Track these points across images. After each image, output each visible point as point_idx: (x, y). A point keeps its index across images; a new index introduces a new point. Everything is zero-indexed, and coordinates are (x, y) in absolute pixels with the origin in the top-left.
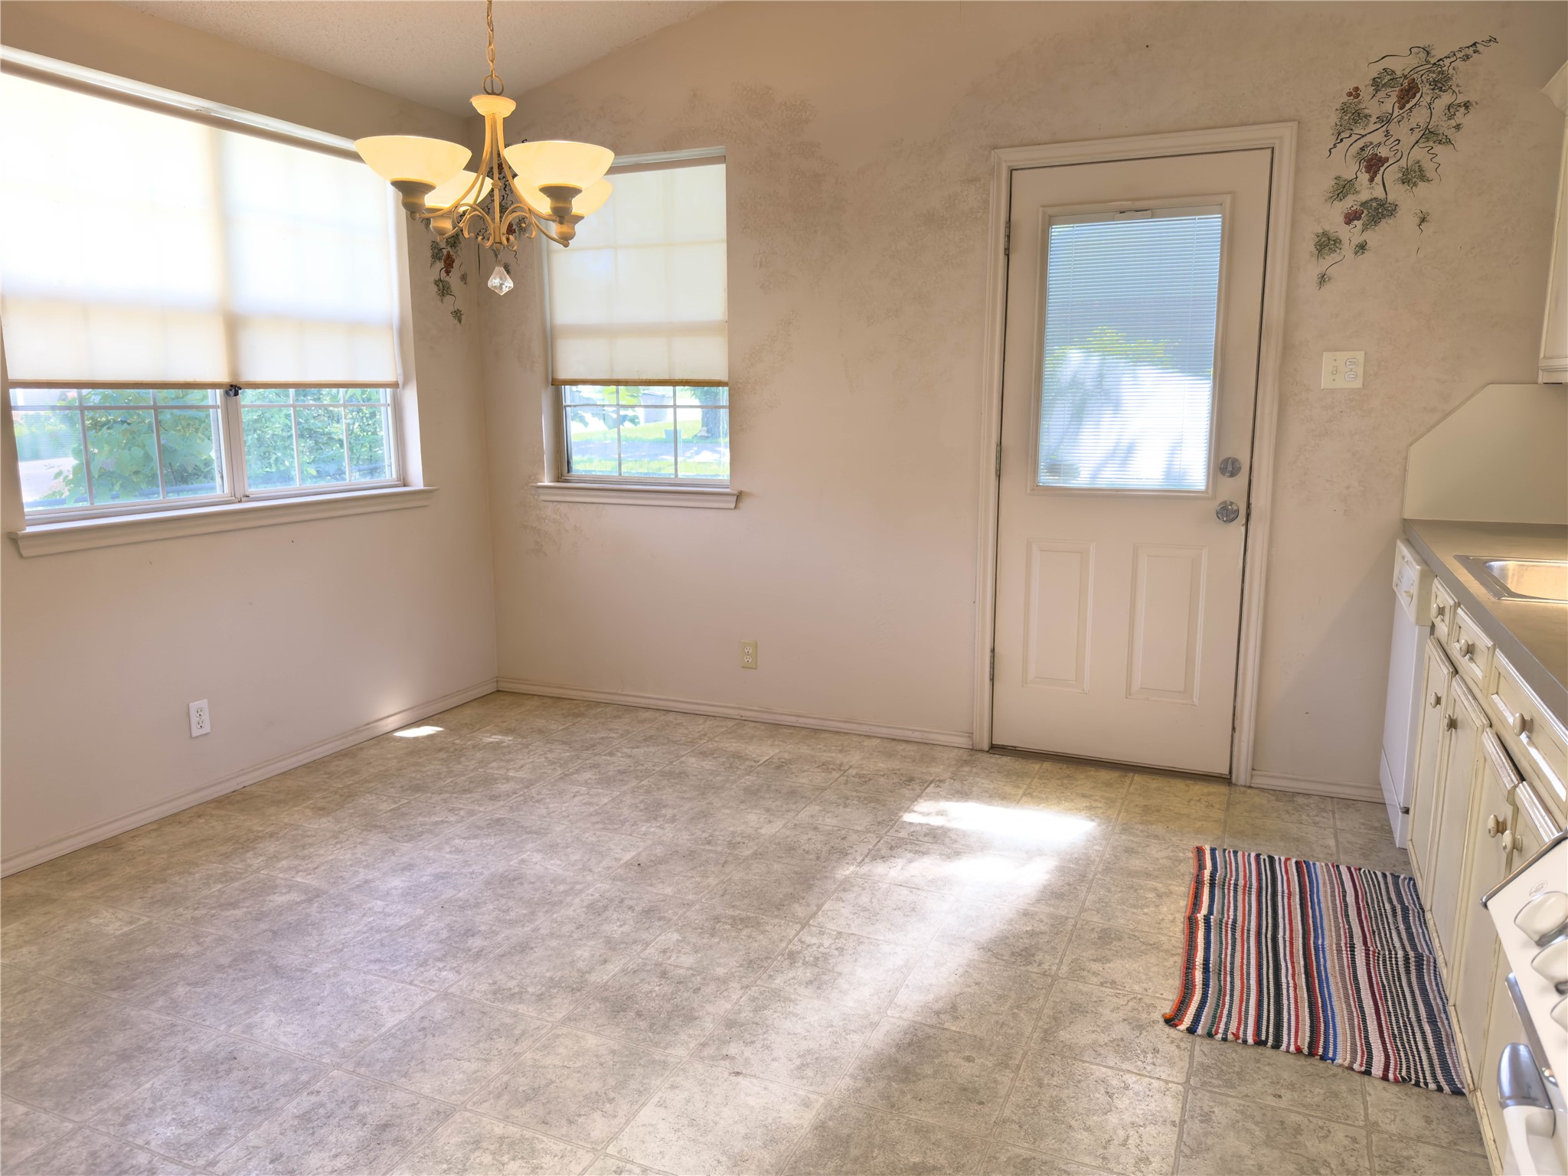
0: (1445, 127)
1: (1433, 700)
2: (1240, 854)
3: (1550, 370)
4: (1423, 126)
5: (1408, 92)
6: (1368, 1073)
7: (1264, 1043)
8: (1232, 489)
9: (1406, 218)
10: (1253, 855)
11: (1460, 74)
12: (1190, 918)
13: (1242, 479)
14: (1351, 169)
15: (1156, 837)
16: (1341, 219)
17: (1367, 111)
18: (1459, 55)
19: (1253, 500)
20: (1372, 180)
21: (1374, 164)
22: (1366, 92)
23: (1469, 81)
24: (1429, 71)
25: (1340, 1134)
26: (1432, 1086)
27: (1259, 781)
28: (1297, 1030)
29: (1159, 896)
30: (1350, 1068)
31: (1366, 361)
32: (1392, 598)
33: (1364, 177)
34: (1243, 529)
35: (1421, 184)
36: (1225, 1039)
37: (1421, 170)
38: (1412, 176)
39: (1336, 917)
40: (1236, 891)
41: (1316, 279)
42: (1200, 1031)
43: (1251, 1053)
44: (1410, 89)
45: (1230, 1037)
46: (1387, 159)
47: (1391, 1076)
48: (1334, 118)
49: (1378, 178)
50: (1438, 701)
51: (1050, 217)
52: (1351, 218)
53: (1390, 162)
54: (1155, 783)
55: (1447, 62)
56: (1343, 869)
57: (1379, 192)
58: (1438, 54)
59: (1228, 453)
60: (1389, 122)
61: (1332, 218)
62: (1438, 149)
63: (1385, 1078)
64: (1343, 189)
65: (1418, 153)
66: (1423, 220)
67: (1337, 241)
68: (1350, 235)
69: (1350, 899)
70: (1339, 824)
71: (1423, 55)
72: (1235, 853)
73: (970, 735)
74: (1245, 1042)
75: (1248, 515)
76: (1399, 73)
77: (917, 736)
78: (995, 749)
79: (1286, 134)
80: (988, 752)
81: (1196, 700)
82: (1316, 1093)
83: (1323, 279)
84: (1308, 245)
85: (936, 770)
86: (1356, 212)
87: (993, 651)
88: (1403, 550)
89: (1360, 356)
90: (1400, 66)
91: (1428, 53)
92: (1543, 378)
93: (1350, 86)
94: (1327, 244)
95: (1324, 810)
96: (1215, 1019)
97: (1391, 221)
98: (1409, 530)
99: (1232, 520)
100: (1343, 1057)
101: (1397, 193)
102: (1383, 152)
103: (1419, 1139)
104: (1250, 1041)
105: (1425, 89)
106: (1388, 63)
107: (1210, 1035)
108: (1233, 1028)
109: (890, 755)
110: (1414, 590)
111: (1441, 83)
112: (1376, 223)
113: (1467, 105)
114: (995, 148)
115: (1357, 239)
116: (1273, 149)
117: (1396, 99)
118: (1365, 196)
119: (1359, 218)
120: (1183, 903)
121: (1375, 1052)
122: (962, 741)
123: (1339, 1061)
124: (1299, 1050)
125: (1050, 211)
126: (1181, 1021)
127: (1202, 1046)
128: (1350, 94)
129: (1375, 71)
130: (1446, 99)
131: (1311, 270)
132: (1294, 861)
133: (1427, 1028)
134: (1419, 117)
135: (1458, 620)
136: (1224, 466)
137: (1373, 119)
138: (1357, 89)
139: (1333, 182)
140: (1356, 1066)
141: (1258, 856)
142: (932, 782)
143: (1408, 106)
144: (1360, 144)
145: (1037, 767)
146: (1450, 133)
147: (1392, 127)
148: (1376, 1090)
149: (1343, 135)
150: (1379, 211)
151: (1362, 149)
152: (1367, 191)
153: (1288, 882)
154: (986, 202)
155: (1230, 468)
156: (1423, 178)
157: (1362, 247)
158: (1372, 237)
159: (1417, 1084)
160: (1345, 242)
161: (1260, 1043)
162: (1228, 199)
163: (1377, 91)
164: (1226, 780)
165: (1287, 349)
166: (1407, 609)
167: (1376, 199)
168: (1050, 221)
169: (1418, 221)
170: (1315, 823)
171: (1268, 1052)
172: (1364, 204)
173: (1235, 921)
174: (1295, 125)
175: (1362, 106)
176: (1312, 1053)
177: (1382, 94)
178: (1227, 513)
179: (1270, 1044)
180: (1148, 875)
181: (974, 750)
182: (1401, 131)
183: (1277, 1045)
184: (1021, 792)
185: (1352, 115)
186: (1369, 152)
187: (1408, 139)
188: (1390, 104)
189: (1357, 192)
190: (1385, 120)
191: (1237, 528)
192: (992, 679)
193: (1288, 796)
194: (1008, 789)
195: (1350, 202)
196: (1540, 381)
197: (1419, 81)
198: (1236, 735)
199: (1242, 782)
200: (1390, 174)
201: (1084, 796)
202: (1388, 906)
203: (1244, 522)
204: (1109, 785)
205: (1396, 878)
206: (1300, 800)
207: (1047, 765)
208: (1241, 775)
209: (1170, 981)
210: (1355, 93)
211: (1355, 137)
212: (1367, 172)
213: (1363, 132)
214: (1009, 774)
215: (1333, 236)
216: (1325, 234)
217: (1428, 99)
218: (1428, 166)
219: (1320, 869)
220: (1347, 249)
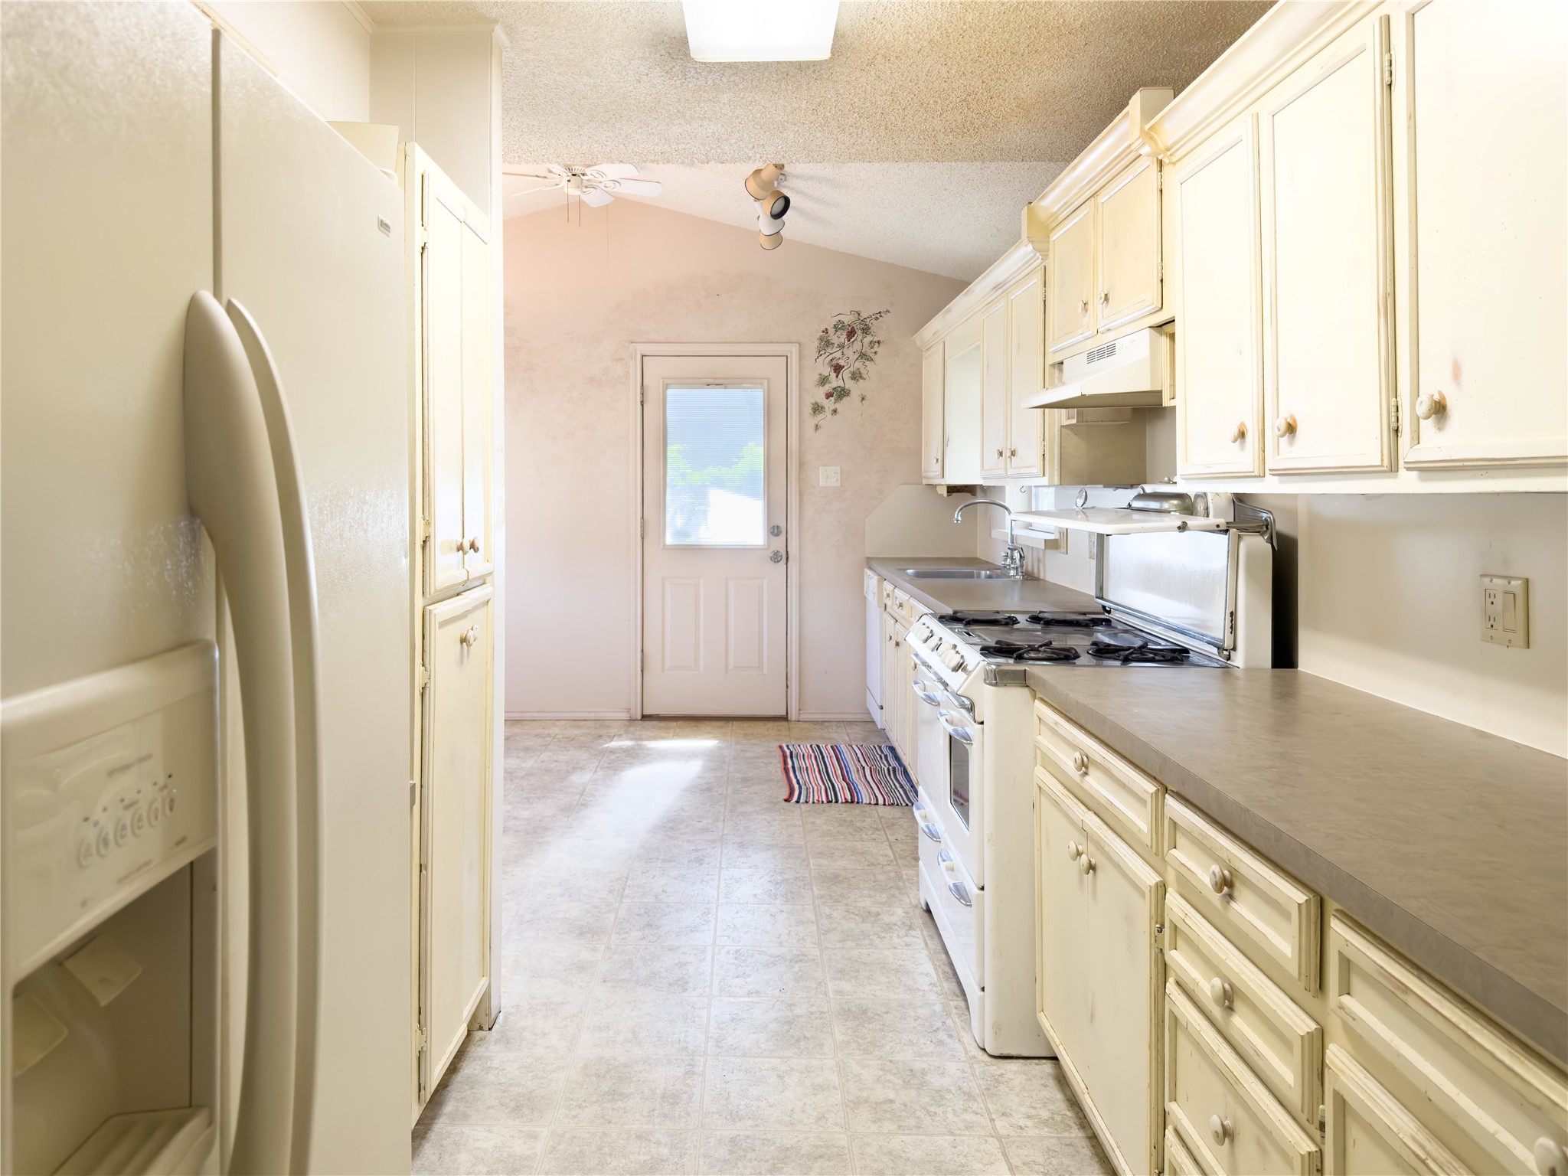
0: (870, 353)
1: (888, 638)
2: (802, 746)
3: (927, 478)
4: (860, 351)
5: (851, 333)
6: (877, 804)
7: (831, 802)
8: (778, 543)
9: (854, 397)
10: (808, 746)
11: (874, 325)
12: (784, 768)
13: (783, 537)
14: (827, 371)
15: (755, 744)
16: (824, 396)
17: (832, 341)
18: (873, 317)
19: (789, 550)
20: (837, 377)
21: (838, 369)
22: (831, 331)
23: (880, 329)
24: (860, 324)
25: (869, 820)
26: (904, 804)
27: (804, 717)
28: (844, 793)
29: (766, 764)
30: (870, 804)
31: (841, 472)
32: (864, 600)
33: (833, 375)
34: (785, 566)
35: (861, 380)
36: (814, 803)
37: (860, 373)
38: (856, 376)
39: (854, 762)
40: (804, 759)
41: (813, 427)
42: (801, 801)
43: (826, 805)
44: (851, 332)
45: (816, 801)
46: (844, 367)
47: (887, 803)
48: (817, 343)
49: (840, 376)
50: (891, 638)
51: (667, 384)
52: (829, 396)
53: (845, 368)
54: (746, 724)
55: (868, 320)
56: (854, 746)
57: (841, 384)
58: (864, 315)
59: (775, 523)
60: (843, 347)
61: (820, 394)
62: (867, 363)
63: (884, 804)
64: (824, 380)
65: (858, 365)
66: (863, 399)
67: (823, 408)
68: (829, 404)
69: (859, 755)
70: (849, 731)
71: (857, 315)
72: (799, 746)
73: (629, 711)
74: (823, 802)
75: (787, 558)
76: (846, 323)
77: (592, 716)
78: (645, 717)
79: (794, 350)
80: (641, 720)
81: (765, 671)
82: (858, 812)
83: (817, 427)
84: (808, 409)
85: (613, 731)
86: (830, 393)
87: (642, 651)
88: (868, 572)
89: (838, 469)
90: (847, 319)
91: (859, 315)
92: (925, 482)
93: (823, 328)
94: (817, 409)
95: (840, 727)
96: (807, 797)
97: (848, 398)
98: (870, 562)
99: (779, 561)
100: (866, 800)
101: (849, 384)
102: (842, 363)
103: (900, 818)
104: (825, 801)
105: (859, 332)
106: (840, 318)
107: (807, 802)
108: (816, 798)
109: (579, 727)
110: (876, 590)
111: (866, 330)
112: (841, 400)
113: (879, 342)
114: (632, 343)
115: (833, 407)
116: (787, 357)
117: (845, 336)
118: (834, 385)
119: (832, 396)
120: (780, 765)
121: (879, 799)
122: (624, 716)
123: (864, 802)
124: (847, 802)
125: (667, 381)
126: (792, 799)
127: (804, 807)
128: (823, 332)
129: (835, 321)
130: (869, 338)
131: (810, 422)
132: (829, 746)
133: (900, 790)
134: (857, 346)
135: (895, 595)
136: (774, 531)
137: (836, 345)
138: (826, 329)
139: (818, 376)
140: (872, 802)
141: (811, 746)
142: (614, 736)
143: (852, 340)
144: (830, 357)
145: (675, 724)
146: (872, 355)
147: (845, 350)
148: (881, 808)
149: (821, 353)
150: (841, 393)
151: (831, 360)
152: (835, 382)
153: (829, 753)
154: (628, 373)
155: (776, 531)
156: (861, 377)
157: (835, 411)
158: (839, 406)
159: (898, 805)
160: (827, 408)
161: (829, 802)
162: (766, 382)
163: (836, 331)
164: (784, 718)
165: (801, 464)
166: (872, 600)
167: (840, 387)
168: (666, 387)
169: (860, 399)
170: (837, 732)
171: (833, 804)
172: (834, 389)
173: (807, 768)
174: (798, 345)
175: (829, 338)
176: (852, 802)
177: (839, 333)
178: (776, 558)
179: (834, 801)
180: (757, 758)
181: (632, 720)
182: (849, 352)
183: (837, 802)
184: (671, 735)
185: (825, 343)
186: (835, 362)
187: (853, 357)
188: (843, 338)
189: (830, 383)
190: (841, 346)
191: (782, 565)
192: (642, 671)
193: (821, 723)
194: (663, 734)
195: (827, 388)
196: (924, 483)
197: (856, 328)
198: (789, 690)
199: (794, 718)
200: (846, 374)
201: (709, 733)
202: (878, 756)
203: (785, 562)
204: (721, 727)
205: (880, 747)
206: (826, 724)
207: (679, 723)
208: (793, 715)
209: (783, 790)
210: (826, 331)
211: (827, 354)
212: (835, 372)
213: (831, 352)
214: (660, 728)
215: (820, 405)
216: (816, 403)
217: (861, 338)
218: (863, 371)
219: (843, 747)
220: (828, 412)
